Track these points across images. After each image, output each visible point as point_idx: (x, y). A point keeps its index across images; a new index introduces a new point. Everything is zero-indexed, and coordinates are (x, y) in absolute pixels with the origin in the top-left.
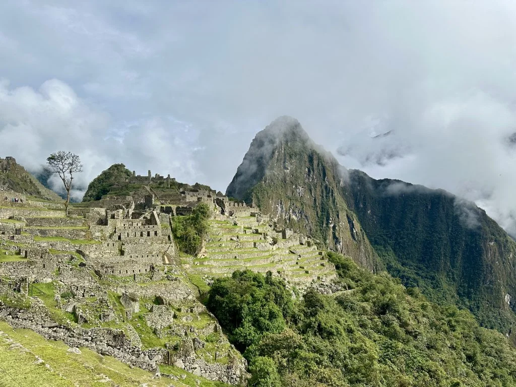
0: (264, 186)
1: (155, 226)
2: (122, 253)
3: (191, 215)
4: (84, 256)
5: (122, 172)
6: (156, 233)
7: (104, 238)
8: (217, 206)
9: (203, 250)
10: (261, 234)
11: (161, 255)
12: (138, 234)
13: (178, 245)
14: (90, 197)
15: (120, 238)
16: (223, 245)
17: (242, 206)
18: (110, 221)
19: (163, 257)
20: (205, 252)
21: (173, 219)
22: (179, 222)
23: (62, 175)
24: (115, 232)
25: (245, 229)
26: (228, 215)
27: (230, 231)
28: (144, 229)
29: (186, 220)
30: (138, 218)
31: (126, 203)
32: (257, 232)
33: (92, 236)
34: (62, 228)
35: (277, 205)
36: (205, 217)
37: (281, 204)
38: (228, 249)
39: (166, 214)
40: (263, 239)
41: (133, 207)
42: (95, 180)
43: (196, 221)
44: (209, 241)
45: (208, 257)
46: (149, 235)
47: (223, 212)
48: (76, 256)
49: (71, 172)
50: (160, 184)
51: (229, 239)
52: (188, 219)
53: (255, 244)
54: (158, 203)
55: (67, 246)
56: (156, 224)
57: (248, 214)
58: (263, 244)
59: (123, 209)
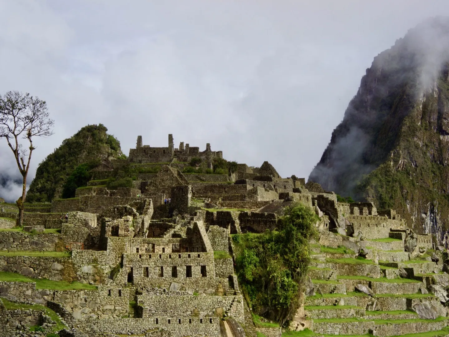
0: (393, 171)
1: (202, 254)
2: (138, 311)
3: (275, 233)
4: (63, 314)
5: (101, 141)
6: (204, 271)
7: (98, 277)
8: (321, 214)
9: (301, 312)
10: (420, 279)
11: (218, 319)
12: (168, 271)
13: (248, 299)
14: (40, 193)
15: (130, 278)
16: (342, 303)
17: (370, 213)
18: (111, 242)
19: (222, 325)
20: (305, 318)
21: (235, 240)
22: (249, 248)
23: (13, 141)
24: (121, 265)
25: (384, 268)
26: (344, 234)
27: (352, 270)
28: (178, 261)
29: (263, 243)
30: (161, 235)
31: (136, 204)
32: (409, 274)
33: (76, 272)
34: (17, 254)
35: (424, 216)
36: (305, 237)
37: (432, 211)
38: (352, 312)
39: (222, 228)
40: (424, 290)
41: (151, 211)
42: (50, 158)
43: (285, 246)
44: (312, 291)
45: (311, 329)
46: (189, 273)
47: (333, 227)
48: (48, 314)
49: (29, 135)
50: (194, 163)
51: (352, 288)
52: (269, 241)
53: (409, 302)
54: (200, 204)
55: (29, 292)
56: (204, 250)
57: (386, 232)
58: (427, 303)
59: (134, 216)
